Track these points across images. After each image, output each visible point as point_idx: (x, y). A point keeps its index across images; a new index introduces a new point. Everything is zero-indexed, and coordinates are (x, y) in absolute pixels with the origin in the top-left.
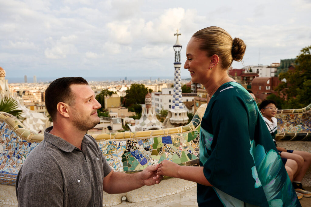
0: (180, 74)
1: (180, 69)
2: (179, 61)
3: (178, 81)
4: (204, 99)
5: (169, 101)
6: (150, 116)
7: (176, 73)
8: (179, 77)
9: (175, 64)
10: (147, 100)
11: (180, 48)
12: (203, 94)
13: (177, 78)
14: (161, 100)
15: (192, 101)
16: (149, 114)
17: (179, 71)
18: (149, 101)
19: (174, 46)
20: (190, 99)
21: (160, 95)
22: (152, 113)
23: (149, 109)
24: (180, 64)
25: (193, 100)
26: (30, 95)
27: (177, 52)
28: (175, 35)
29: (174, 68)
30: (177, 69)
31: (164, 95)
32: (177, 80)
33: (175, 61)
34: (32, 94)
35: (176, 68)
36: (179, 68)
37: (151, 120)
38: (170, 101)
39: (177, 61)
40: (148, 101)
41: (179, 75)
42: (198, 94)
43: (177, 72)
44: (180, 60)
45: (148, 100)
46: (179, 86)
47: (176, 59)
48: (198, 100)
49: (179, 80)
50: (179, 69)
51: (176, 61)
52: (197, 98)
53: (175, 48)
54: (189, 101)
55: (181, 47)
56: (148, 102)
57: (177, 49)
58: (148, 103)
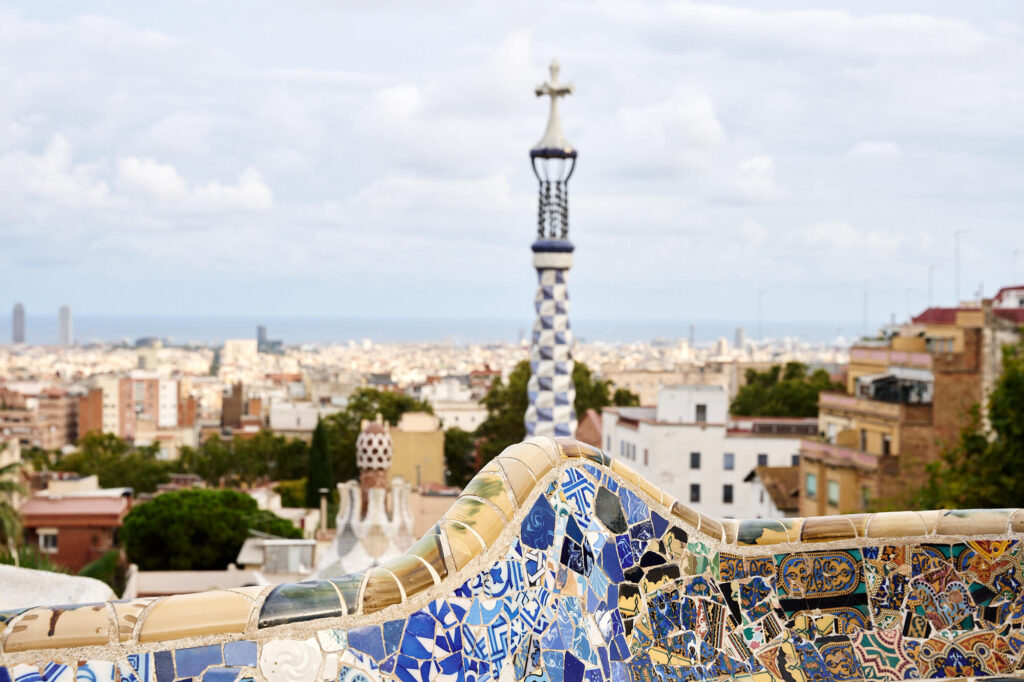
0: (567, 305)
1: (566, 275)
2: (559, 233)
3: (551, 343)
4: (846, 453)
5: (687, 460)
6: (376, 530)
7: (541, 297)
8: (558, 321)
9: (537, 249)
10: (365, 445)
11: (569, 162)
12: (844, 422)
13: (546, 325)
14: (646, 452)
15: (788, 463)
16: (368, 522)
17: (558, 291)
18: (375, 451)
19: (534, 155)
20: (781, 451)
21: (642, 427)
22: (390, 518)
23: (372, 493)
24: (569, 249)
25: (796, 460)
26: (11, 408)
27: (548, 183)
28: (539, 93)
29: (534, 273)
30: (549, 276)
31: (665, 424)
32: (547, 337)
33: (541, 231)
34: (19, 401)
35: (541, 270)
36: (560, 270)
37: (382, 553)
38: (695, 461)
39: (553, 235)
40: (370, 450)
41: (559, 310)
42: (823, 421)
43: (547, 294)
44: (565, 232)
45: (370, 443)
46: (559, 371)
47: (547, 225)
48: (814, 456)
49: (559, 341)
50: (559, 280)
51: (547, 233)
52: (814, 448)
53: (539, 161)
54: (772, 463)
55: (573, 155)
56: (370, 453)
57: (554, 168)
58: (370, 460)
